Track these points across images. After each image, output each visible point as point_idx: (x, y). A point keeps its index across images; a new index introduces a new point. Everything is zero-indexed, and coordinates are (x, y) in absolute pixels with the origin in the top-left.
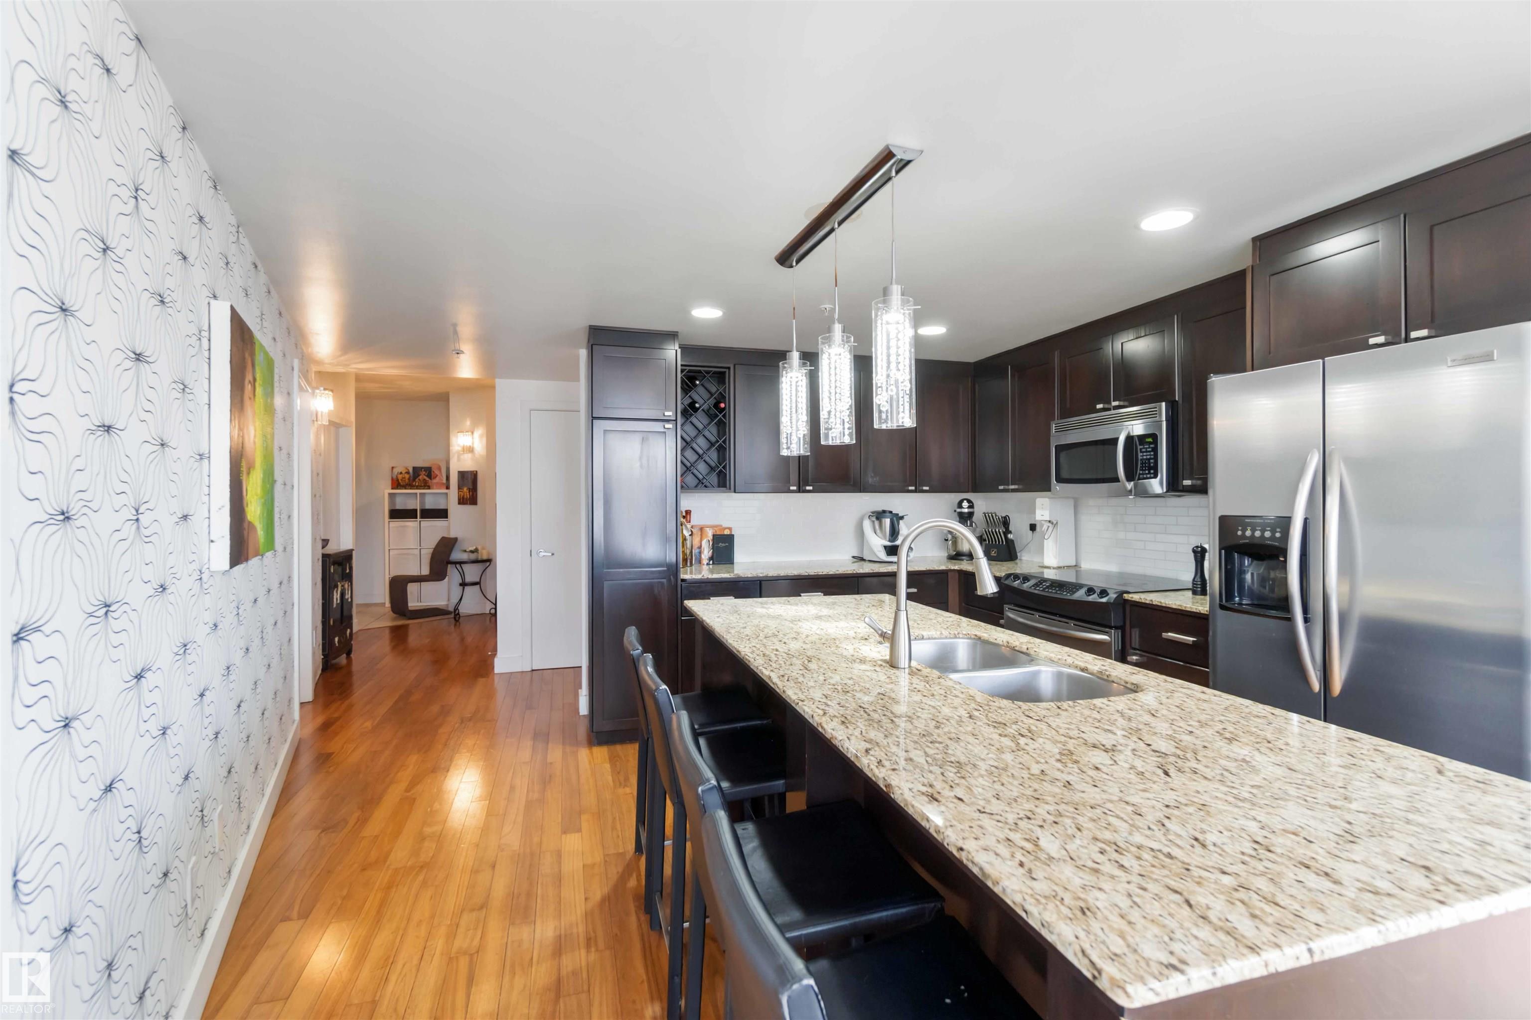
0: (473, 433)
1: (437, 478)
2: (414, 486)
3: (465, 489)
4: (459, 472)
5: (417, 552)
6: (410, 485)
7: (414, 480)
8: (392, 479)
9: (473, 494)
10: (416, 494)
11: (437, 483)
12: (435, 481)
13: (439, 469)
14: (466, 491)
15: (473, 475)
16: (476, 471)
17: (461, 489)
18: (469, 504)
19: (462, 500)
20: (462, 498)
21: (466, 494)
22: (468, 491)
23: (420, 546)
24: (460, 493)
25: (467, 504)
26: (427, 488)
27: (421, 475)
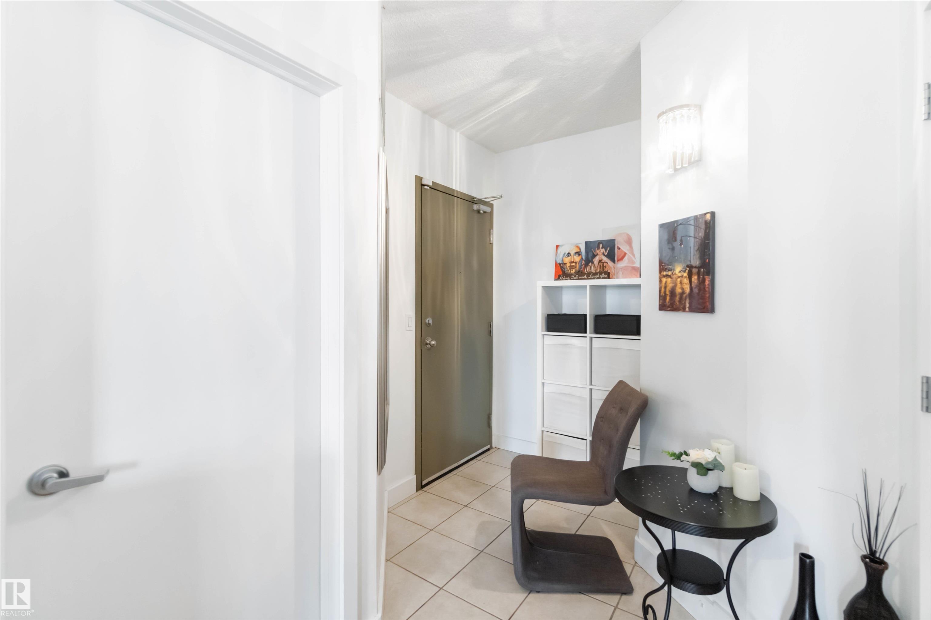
0: (700, 108)
1: (626, 258)
2: (584, 274)
3: (678, 269)
4: (663, 226)
5: (586, 393)
6: (580, 274)
7: (586, 265)
8: (556, 264)
9: (702, 282)
10: (585, 287)
11: (625, 269)
12: (620, 265)
13: (629, 242)
14: (680, 275)
15: (703, 226)
16: (713, 214)
17: (666, 270)
18: (687, 309)
19: (668, 298)
20: (668, 293)
21: (681, 283)
22: (685, 274)
23: (591, 384)
24: (664, 280)
25: (684, 310)
26: (603, 275)
27: (597, 254)
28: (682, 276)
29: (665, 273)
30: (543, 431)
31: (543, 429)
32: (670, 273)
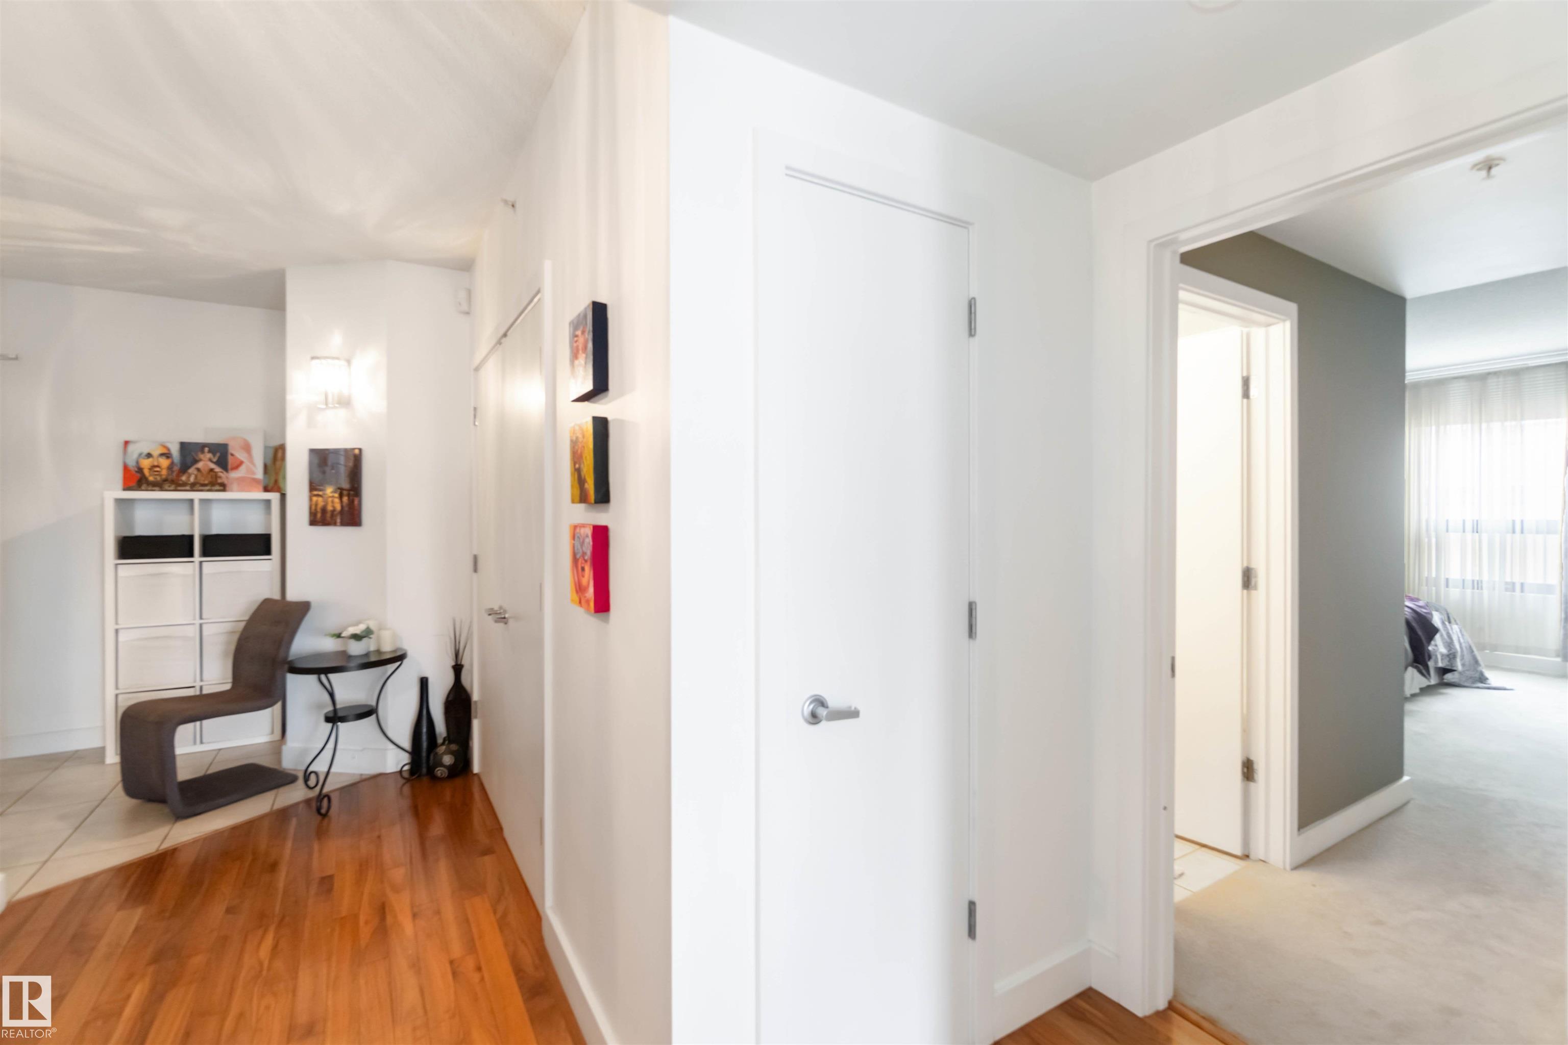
0: (349, 362)
1: (243, 468)
2: (184, 484)
3: (329, 490)
4: (313, 452)
5: (193, 632)
6: (172, 481)
7: (183, 471)
8: (126, 468)
9: (351, 502)
10: (191, 501)
11: (241, 480)
12: (234, 475)
13: (247, 448)
14: (331, 495)
15: (352, 458)
16: (360, 450)
17: (316, 490)
18: (338, 524)
19: (319, 515)
20: (319, 510)
21: (333, 502)
22: (337, 495)
23: (201, 618)
24: (315, 499)
25: (335, 524)
26: (217, 487)
27: (200, 460)
28: (333, 497)
29: (316, 493)
30: (117, 696)
31: (118, 692)
32: (320, 493)
